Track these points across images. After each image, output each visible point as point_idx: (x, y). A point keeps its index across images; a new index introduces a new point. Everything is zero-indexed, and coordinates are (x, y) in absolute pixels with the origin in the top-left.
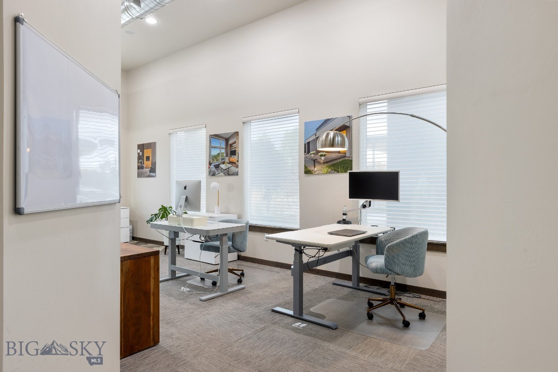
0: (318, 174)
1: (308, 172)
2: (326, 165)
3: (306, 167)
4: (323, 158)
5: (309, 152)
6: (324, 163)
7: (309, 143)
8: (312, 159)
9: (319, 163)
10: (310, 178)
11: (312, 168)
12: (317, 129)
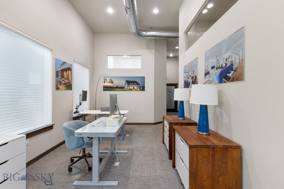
0: (61, 90)
1: (57, 89)
2: (64, 85)
3: (57, 85)
4: (63, 81)
5: (58, 77)
6: (64, 84)
7: (58, 71)
8: (59, 81)
9: (62, 84)
10: (58, 92)
11: (59, 86)
12: (61, 65)
